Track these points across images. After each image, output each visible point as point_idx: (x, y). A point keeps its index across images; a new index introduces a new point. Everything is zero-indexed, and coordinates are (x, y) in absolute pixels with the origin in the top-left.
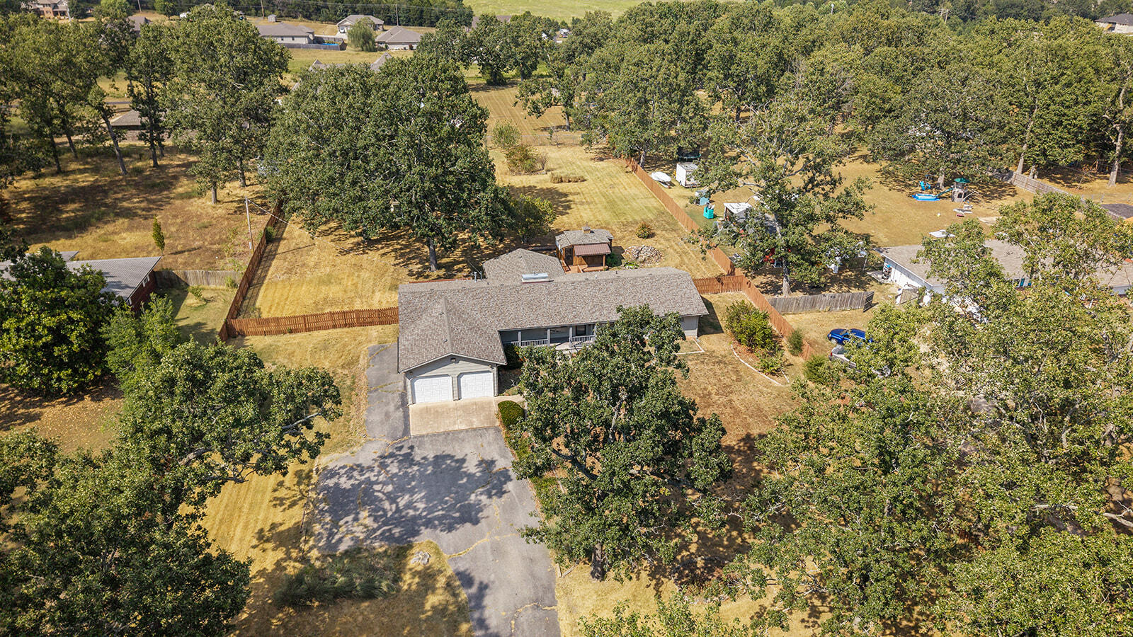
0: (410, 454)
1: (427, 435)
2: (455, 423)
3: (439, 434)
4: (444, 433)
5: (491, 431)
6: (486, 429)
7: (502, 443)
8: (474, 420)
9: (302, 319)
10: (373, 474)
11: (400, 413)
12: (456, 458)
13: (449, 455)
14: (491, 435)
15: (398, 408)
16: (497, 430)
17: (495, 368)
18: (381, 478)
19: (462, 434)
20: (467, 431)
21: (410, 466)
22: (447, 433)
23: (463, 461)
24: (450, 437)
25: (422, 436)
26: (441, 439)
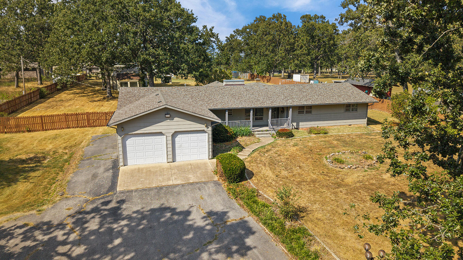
0: (119, 208)
1: (136, 191)
2: (169, 179)
3: (150, 189)
4: (156, 188)
5: (211, 185)
6: (205, 183)
7: (225, 195)
8: (190, 176)
9: (39, 120)
10: (62, 232)
11: (110, 173)
12: (178, 210)
13: (169, 208)
14: (211, 189)
15: (108, 170)
16: (216, 183)
17: (210, 129)
18: (73, 237)
19: (177, 188)
20: (183, 185)
21: (116, 221)
22: (160, 188)
23: (188, 213)
24: (163, 191)
25: (131, 191)
26: (152, 193)
